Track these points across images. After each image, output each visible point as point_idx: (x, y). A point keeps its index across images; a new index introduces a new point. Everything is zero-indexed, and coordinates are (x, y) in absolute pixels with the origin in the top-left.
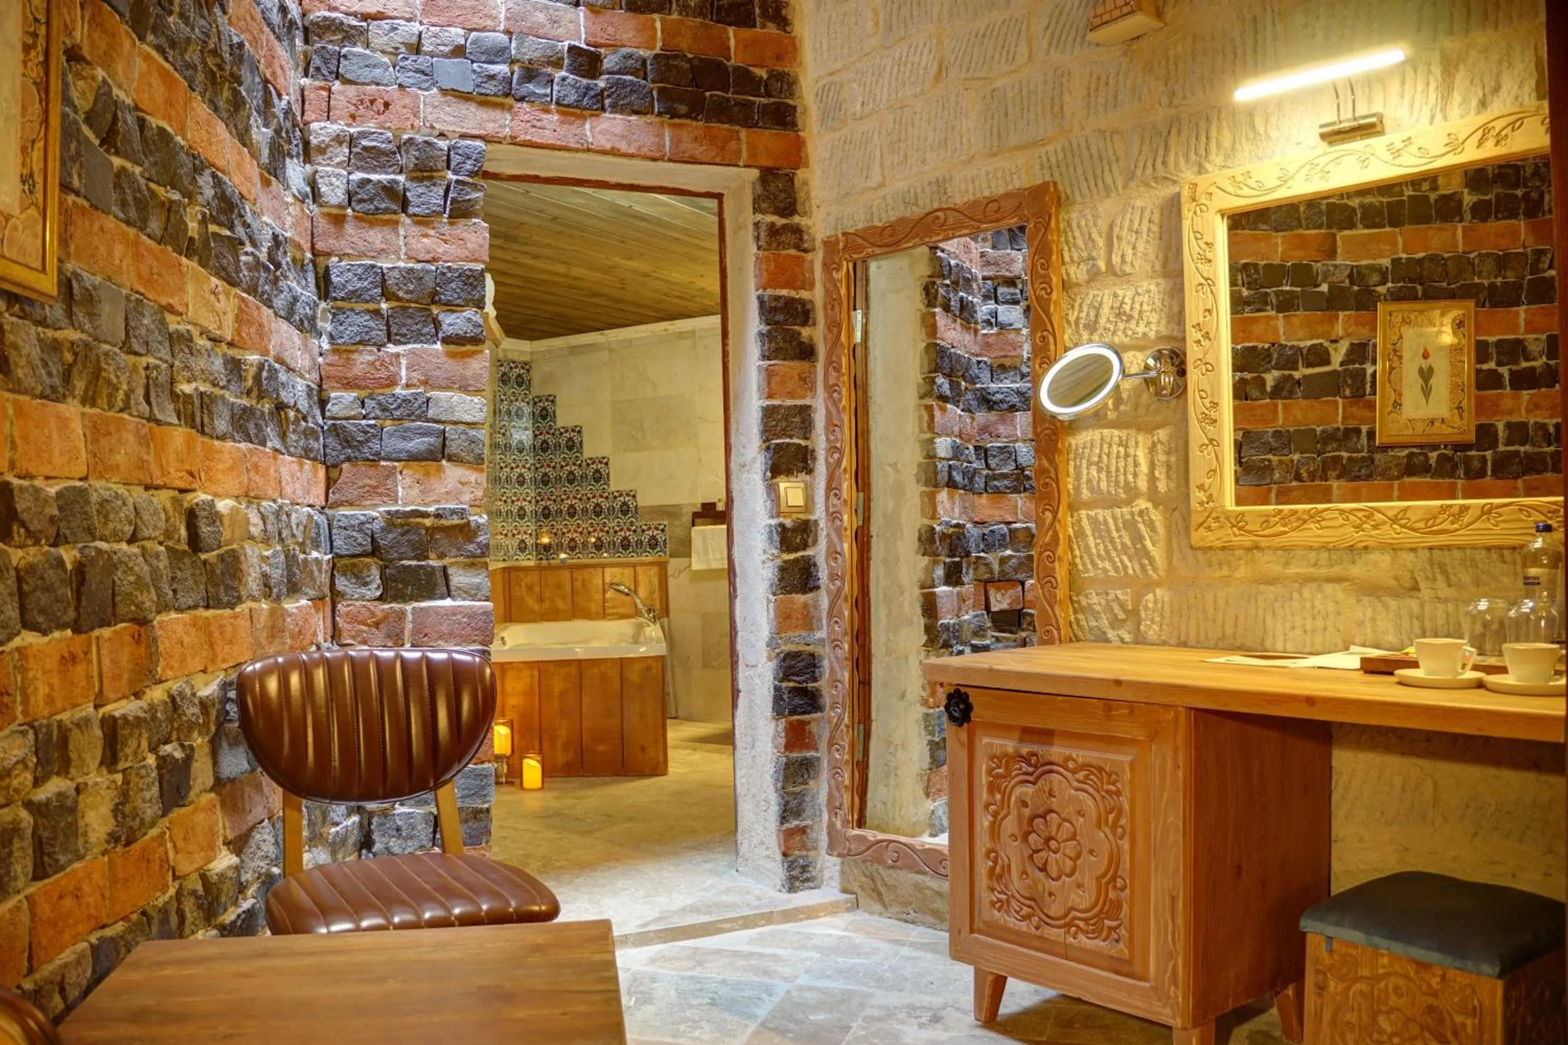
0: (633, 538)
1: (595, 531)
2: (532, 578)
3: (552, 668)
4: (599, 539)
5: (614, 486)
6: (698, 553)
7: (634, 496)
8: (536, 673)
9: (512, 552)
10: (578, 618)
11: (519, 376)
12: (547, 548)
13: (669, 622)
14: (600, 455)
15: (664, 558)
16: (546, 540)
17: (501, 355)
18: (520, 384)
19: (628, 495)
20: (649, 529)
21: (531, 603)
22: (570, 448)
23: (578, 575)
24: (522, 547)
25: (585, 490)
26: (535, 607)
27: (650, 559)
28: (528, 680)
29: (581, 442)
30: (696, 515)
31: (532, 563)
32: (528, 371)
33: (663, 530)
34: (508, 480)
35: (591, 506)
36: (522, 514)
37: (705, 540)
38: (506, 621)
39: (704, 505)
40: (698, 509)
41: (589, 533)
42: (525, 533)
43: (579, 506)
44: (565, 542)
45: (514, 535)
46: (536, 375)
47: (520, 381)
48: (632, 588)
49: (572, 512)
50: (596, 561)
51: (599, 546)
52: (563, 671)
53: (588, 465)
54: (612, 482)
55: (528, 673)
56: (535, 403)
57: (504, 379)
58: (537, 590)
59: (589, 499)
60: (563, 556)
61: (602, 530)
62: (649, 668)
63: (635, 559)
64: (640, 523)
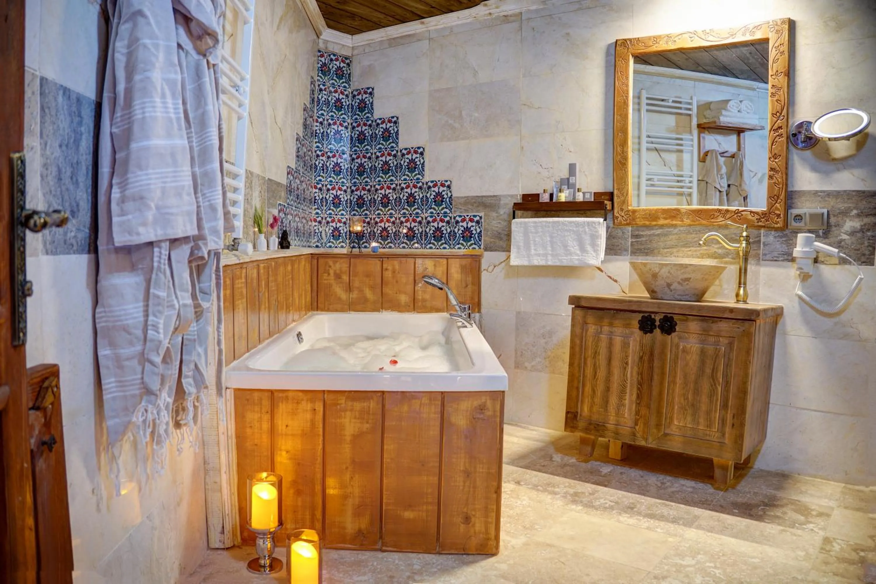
0: (446, 229)
1: (407, 221)
2: (341, 266)
3: (342, 401)
4: (410, 229)
5: (428, 177)
6: (519, 248)
7: (449, 187)
8: (319, 407)
9: (325, 240)
10: (386, 309)
11: (339, 68)
12: (360, 236)
13: (481, 317)
14: (415, 145)
15: (477, 251)
16: (358, 228)
17: (321, 46)
18: (340, 77)
19: (443, 185)
20: (463, 220)
21: (339, 291)
22: (386, 139)
23: (388, 265)
24: (336, 234)
25: (399, 181)
26: (344, 296)
27: (463, 251)
28: (308, 416)
29: (397, 133)
30: (517, 207)
31: (345, 251)
32: (348, 65)
33: (478, 222)
34: (324, 168)
35: (404, 196)
36: (336, 202)
37: (526, 234)
38: (312, 309)
39: (525, 197)
40: (519, 200)
41: (402, 223)
42: (340, 221)
43: (393, 196)
44: (378, 230)
45: (328, 223)
46: (356, 70)
47: (340, 74)
48: (444, 281)
49: (385, 202)
50: (407, 251)
51: (411, 236)
52: (358, 406)
53: (403, 155)
54: (427, 172)
55: (309, 406)
56: (354, 96)
57: (324, 70)
58: (345, 278)
59: (402, 189)
60: (374, 244)
61: (414, 221)
62: (482, 408)
63: (448, 251)
64: (456, 214)
